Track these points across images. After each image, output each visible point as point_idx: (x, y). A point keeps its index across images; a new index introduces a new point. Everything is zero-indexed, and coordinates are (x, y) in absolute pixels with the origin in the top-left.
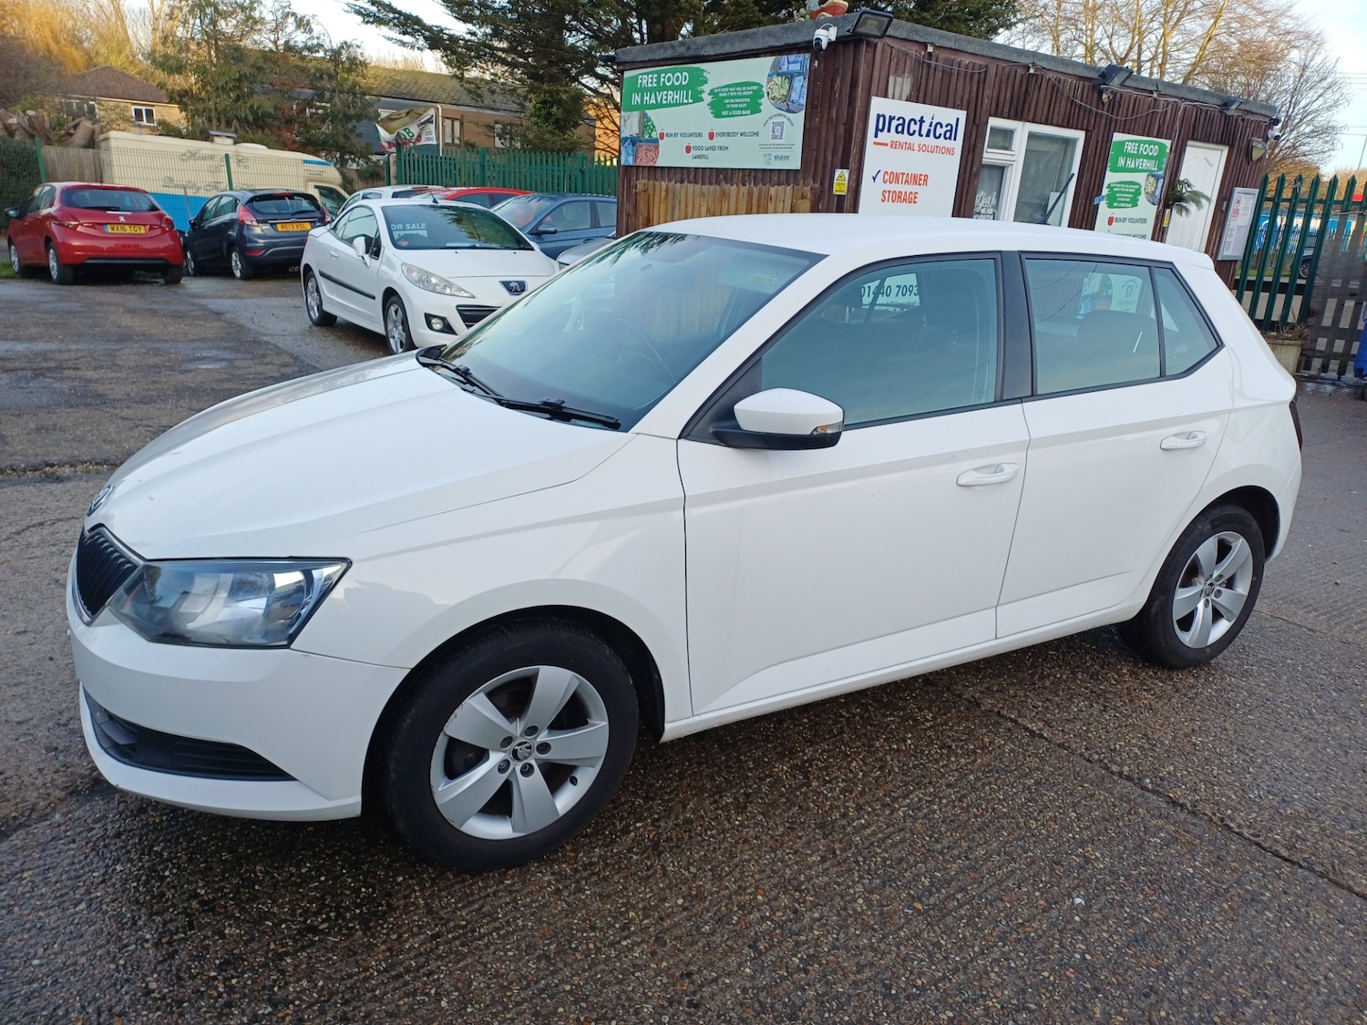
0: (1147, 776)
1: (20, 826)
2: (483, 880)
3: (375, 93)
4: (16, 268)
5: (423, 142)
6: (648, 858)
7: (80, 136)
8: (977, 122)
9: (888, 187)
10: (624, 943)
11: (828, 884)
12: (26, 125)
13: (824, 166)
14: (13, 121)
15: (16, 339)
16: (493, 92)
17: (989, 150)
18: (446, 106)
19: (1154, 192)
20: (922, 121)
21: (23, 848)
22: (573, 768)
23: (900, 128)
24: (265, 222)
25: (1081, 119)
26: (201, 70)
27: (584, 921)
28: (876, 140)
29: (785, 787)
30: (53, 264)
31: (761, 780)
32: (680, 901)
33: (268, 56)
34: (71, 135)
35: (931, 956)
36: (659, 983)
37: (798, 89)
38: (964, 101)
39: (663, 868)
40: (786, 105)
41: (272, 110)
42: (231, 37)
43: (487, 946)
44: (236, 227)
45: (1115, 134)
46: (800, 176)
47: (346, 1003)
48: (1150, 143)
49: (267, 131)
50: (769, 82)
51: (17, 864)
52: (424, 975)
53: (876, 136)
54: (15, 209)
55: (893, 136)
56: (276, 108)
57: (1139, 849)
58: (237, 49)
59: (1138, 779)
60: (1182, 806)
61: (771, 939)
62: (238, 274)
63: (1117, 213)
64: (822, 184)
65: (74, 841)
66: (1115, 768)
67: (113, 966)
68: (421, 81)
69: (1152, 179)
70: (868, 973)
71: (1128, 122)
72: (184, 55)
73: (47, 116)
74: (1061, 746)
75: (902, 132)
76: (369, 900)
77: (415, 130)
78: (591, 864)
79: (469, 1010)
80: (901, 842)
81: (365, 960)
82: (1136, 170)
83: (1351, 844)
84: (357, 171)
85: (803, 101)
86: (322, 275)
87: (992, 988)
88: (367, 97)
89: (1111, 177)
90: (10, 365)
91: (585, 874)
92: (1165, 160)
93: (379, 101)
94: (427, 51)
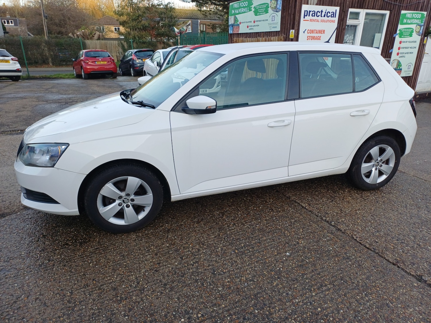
0: (333, 221)
1: (10, 215)
2: (117, 236)
3: (178, 17)
4: (75, 75)
5: (187, 32)
6: (165, 234)
7: (96, 37)
8: (344, 11)
9: (309, 35)
10: (146, 254)
11: (213, 244)
12: (82, 34)
13: (287, 29)
14: (78, 33)
15: (65, 94)
16: (210, 14)
17: (349, 20)
18: (201, 20)
19: (419, 31)
20: (322, 11)
21: (7, 220)
22: (144, 207)
23: (313, 15)
24: (139, 59)
25: (387, 6)
26: (128, 14)
27: (138, 248)
28: (304, 19)
29: (215, 218)
30: (83, 74)
31: (209, 215)
32: (167, 245)
33: (147, 8)
34: (94, 36)
35: (232, 264)
36: (150, 265)
37: (279, 4)
38: (339, 4)
39: (168, 236)
40: (276, 10)
41: (148, 25)
42: (136, 4)
43: (109, 252)
44: (132, 61)
45: (402, 11)
46: (280, 33)
47: (67, 262)
48: (417, 13)
49: (146, 32)
50: (271, 2)
51: (4, 223)
52: (90, 257)
53: (304, 18)
54: (74, 58)
55: (311, 17)
56: (149, 24)
57: (318, 241)
58: (138, 7)
59: (330, 222)
60: (341, 230)
61: (188, 256)
62: (132, 75)
63: (403, 39)
64: (286, 35)
65: (20, 219)
66: (324, 218)
67: (16, 248)
68: (194, 13)
69: (418, 27)
70: (211, 267)
71: (408, 7)
72: (123, 10)
73: (87, 32)
74: (310, 211)
75: (314, 16)
76: (85, 238)
77: (185, 28)
78: (148, 234)
79: (96, 267)
80: (241, 234)
81: (76, 253)
82: (411, 24)
83: (393, 245)
84: (172, 42)
85: (281, 8)
86: (148, 73)
87: (246, 274)
88: (176, 19)
89: (400, 27)
90: (60, 101)
91: (145, 236)
92: (424, 19)
93: (179, 20)
94: (191, 3)
